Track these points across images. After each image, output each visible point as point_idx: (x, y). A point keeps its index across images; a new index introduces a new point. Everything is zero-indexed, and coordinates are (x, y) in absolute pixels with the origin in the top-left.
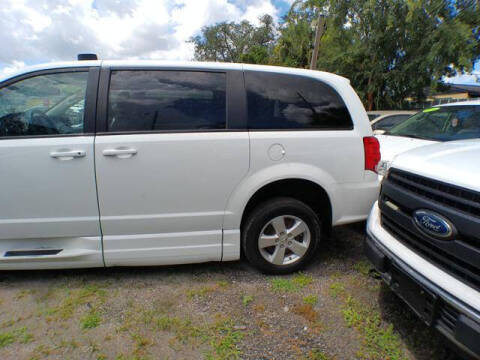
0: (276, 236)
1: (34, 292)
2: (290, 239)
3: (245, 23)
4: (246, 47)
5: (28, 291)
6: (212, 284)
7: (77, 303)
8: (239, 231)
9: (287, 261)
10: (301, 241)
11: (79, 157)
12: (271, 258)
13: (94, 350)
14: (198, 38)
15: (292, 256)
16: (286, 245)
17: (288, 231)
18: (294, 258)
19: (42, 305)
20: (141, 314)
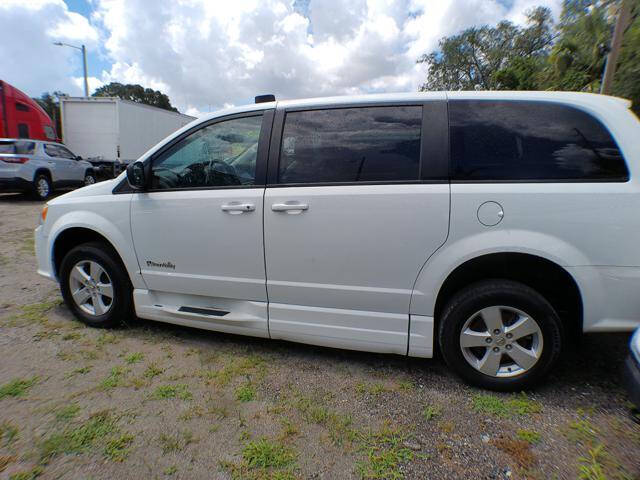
0: (488, 334)
1: (201, 352)
2: (509, 341)
3: (504, 26)
4: (504, 60)
5: (196, 350)
6: (391, 383)
7: (237, 372)
8: (432, 319)
9: (504, 373)
10: (529, 347)
11: (248, 210)
12: (478, 365)
13: (242, 425)
14: (433, 55)
15: (513, 367)
16: (503, 349)
17: (507, 330)
18: (516, 371)
19: (206, 367)
20: (297, 400)
